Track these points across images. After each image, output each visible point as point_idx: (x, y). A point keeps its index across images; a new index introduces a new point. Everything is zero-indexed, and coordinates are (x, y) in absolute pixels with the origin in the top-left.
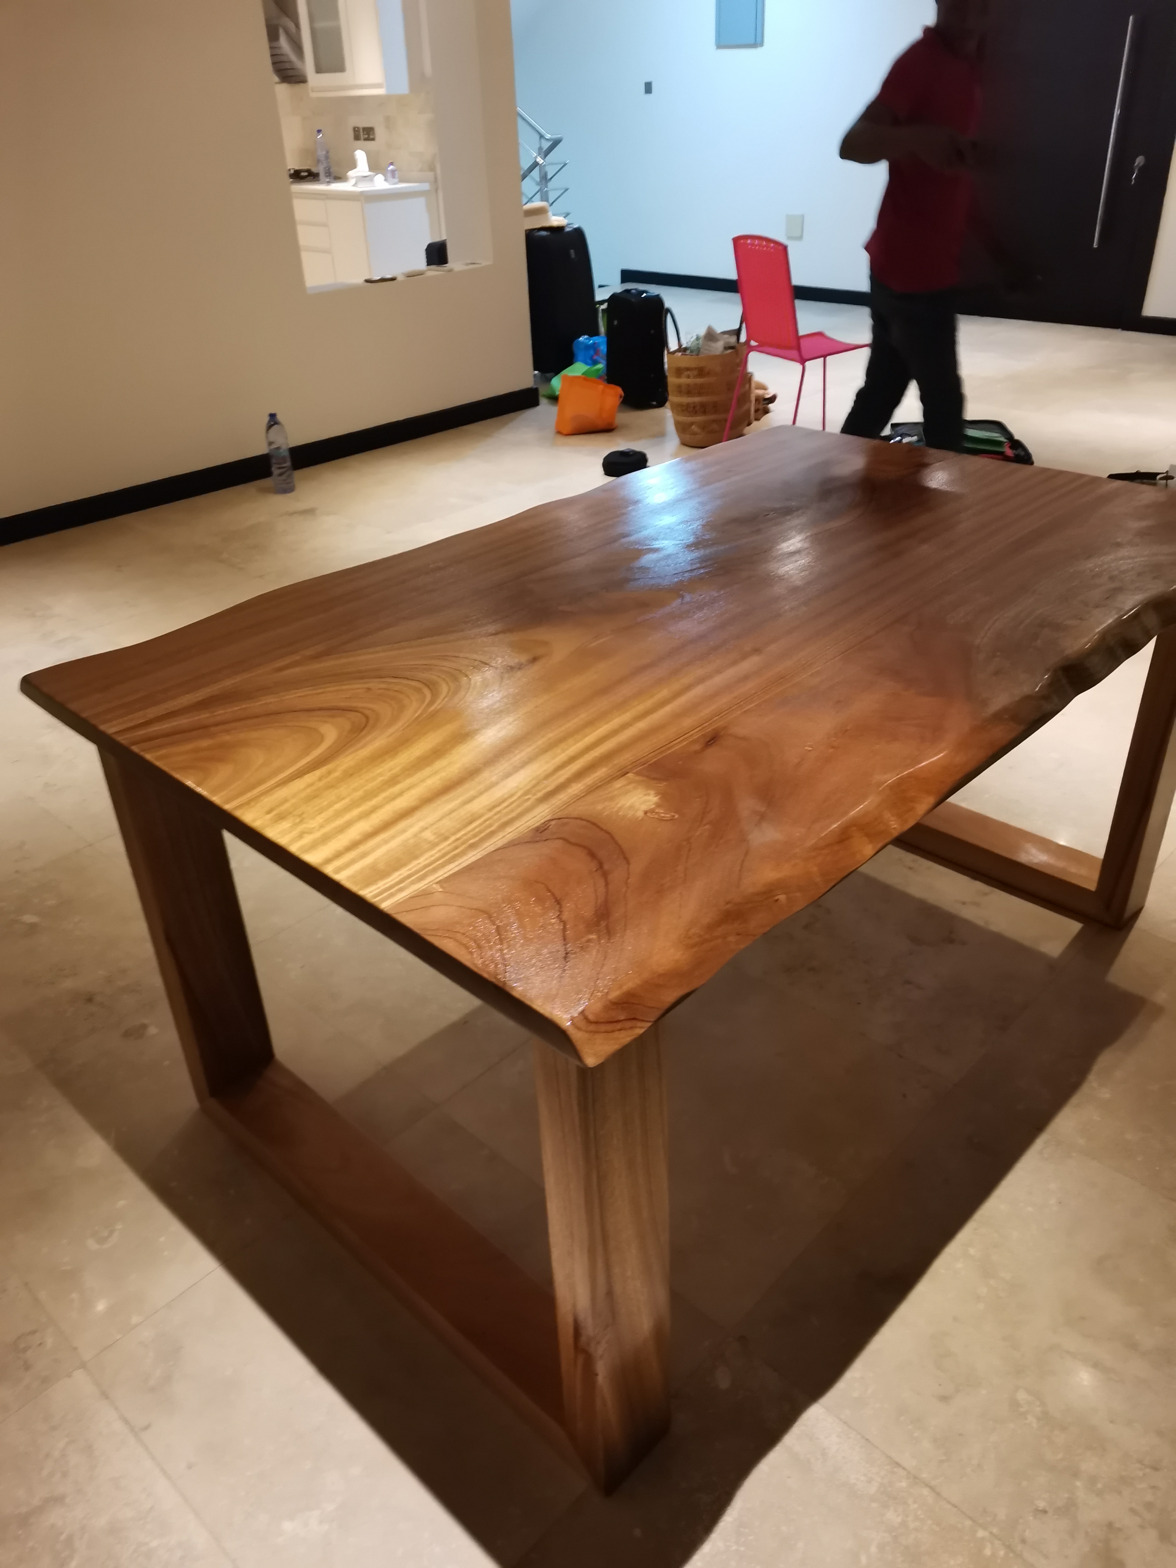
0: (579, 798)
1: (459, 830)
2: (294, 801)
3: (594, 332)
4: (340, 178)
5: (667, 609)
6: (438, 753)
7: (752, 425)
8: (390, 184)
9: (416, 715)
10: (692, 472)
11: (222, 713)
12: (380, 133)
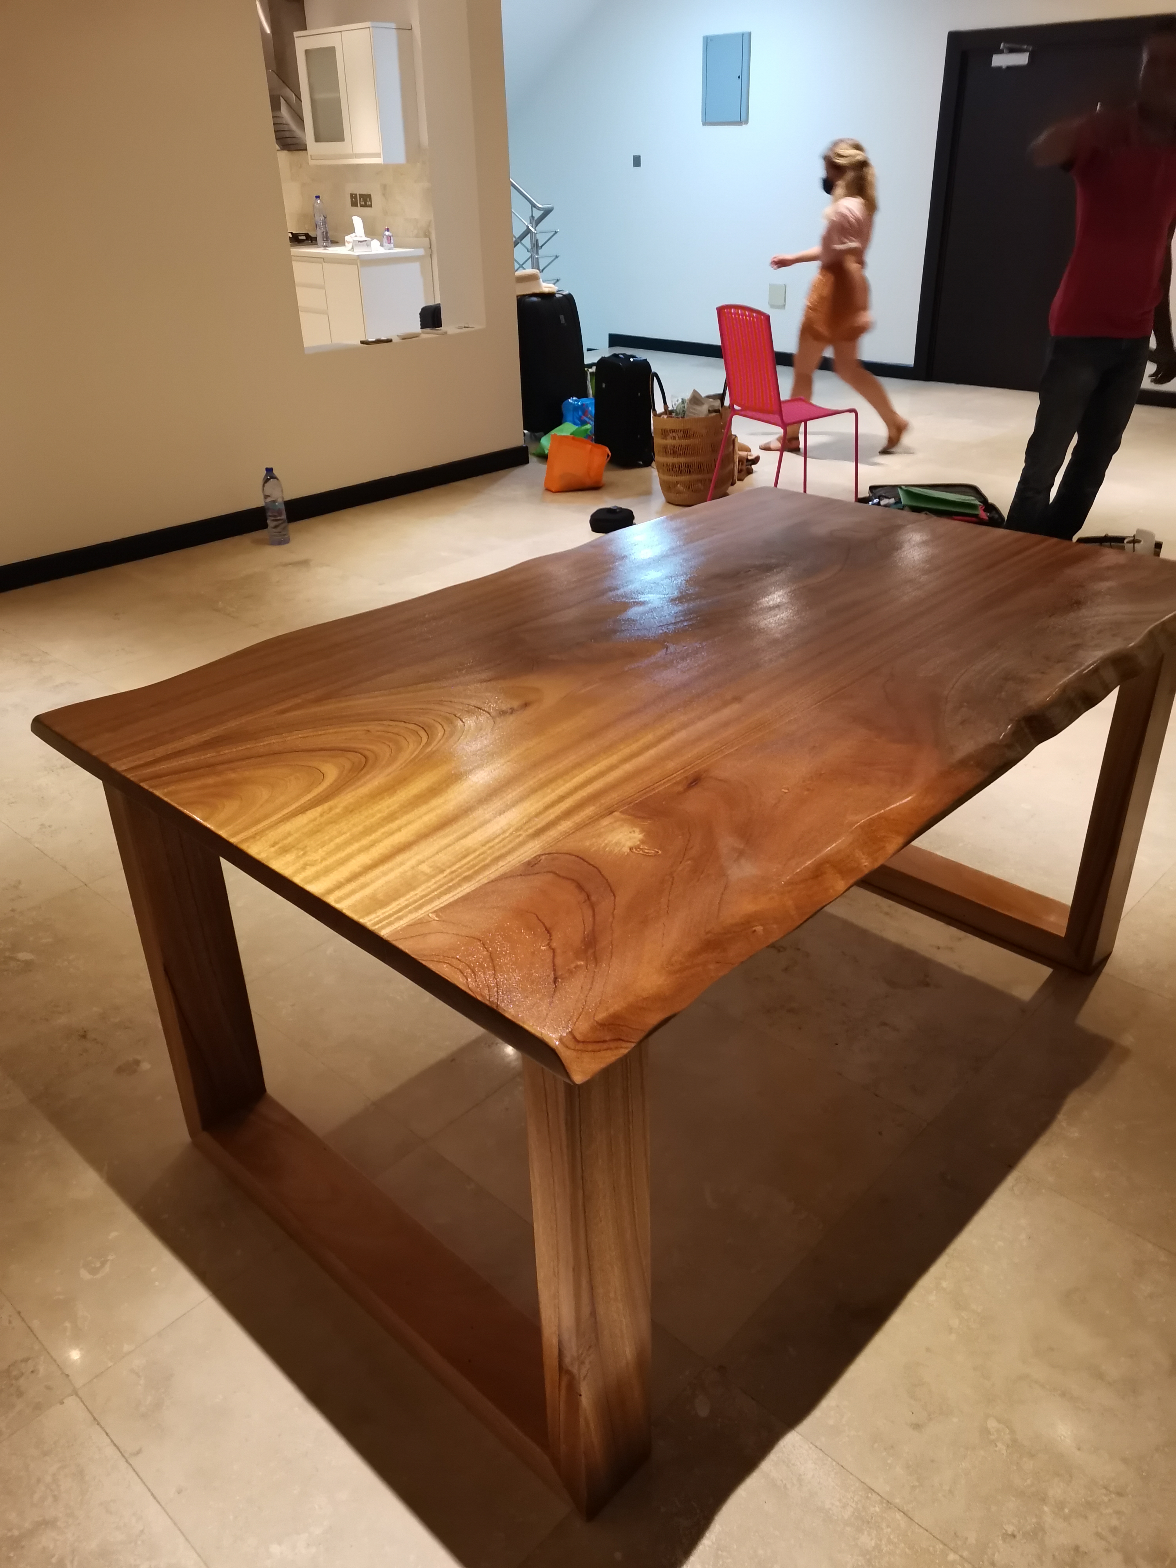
0: (567, 835)
1: (454, 864)
2: (296, 835)
3: (583, 394)
4: (337, 242)
5: (653, 659)
6: (433, 792)
7: (736, 485)
8: (385, 249)
9: (413, 756)
10: (677, 530)
11: (228, 752)
12: (376, 199)
